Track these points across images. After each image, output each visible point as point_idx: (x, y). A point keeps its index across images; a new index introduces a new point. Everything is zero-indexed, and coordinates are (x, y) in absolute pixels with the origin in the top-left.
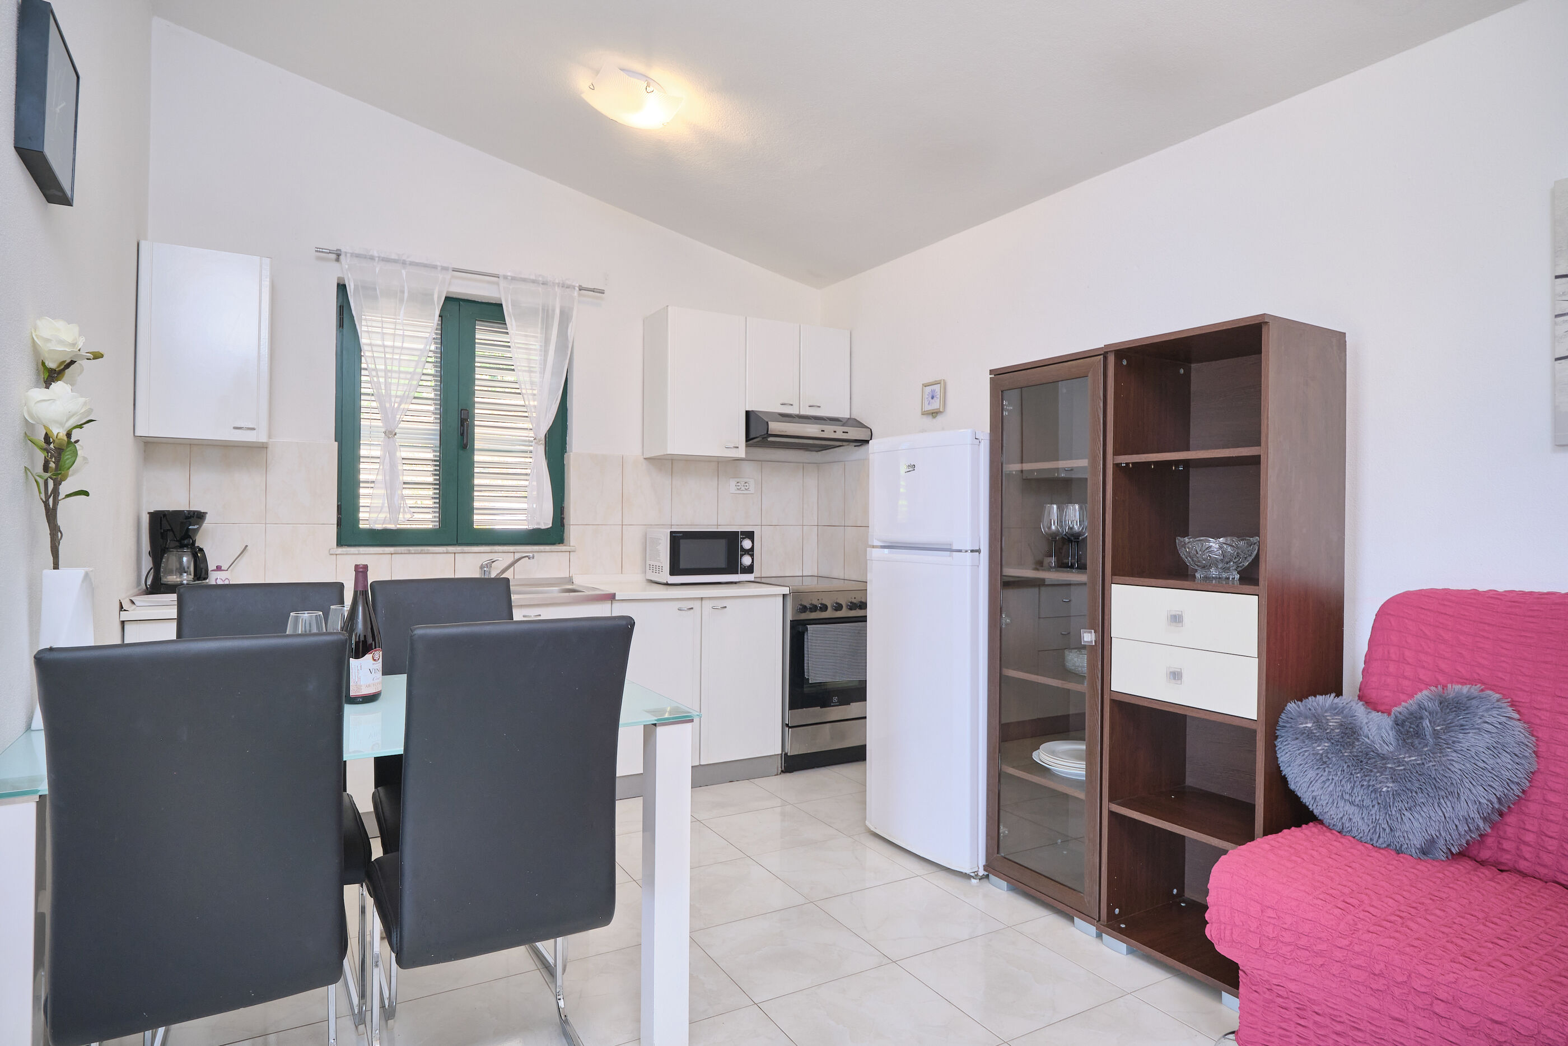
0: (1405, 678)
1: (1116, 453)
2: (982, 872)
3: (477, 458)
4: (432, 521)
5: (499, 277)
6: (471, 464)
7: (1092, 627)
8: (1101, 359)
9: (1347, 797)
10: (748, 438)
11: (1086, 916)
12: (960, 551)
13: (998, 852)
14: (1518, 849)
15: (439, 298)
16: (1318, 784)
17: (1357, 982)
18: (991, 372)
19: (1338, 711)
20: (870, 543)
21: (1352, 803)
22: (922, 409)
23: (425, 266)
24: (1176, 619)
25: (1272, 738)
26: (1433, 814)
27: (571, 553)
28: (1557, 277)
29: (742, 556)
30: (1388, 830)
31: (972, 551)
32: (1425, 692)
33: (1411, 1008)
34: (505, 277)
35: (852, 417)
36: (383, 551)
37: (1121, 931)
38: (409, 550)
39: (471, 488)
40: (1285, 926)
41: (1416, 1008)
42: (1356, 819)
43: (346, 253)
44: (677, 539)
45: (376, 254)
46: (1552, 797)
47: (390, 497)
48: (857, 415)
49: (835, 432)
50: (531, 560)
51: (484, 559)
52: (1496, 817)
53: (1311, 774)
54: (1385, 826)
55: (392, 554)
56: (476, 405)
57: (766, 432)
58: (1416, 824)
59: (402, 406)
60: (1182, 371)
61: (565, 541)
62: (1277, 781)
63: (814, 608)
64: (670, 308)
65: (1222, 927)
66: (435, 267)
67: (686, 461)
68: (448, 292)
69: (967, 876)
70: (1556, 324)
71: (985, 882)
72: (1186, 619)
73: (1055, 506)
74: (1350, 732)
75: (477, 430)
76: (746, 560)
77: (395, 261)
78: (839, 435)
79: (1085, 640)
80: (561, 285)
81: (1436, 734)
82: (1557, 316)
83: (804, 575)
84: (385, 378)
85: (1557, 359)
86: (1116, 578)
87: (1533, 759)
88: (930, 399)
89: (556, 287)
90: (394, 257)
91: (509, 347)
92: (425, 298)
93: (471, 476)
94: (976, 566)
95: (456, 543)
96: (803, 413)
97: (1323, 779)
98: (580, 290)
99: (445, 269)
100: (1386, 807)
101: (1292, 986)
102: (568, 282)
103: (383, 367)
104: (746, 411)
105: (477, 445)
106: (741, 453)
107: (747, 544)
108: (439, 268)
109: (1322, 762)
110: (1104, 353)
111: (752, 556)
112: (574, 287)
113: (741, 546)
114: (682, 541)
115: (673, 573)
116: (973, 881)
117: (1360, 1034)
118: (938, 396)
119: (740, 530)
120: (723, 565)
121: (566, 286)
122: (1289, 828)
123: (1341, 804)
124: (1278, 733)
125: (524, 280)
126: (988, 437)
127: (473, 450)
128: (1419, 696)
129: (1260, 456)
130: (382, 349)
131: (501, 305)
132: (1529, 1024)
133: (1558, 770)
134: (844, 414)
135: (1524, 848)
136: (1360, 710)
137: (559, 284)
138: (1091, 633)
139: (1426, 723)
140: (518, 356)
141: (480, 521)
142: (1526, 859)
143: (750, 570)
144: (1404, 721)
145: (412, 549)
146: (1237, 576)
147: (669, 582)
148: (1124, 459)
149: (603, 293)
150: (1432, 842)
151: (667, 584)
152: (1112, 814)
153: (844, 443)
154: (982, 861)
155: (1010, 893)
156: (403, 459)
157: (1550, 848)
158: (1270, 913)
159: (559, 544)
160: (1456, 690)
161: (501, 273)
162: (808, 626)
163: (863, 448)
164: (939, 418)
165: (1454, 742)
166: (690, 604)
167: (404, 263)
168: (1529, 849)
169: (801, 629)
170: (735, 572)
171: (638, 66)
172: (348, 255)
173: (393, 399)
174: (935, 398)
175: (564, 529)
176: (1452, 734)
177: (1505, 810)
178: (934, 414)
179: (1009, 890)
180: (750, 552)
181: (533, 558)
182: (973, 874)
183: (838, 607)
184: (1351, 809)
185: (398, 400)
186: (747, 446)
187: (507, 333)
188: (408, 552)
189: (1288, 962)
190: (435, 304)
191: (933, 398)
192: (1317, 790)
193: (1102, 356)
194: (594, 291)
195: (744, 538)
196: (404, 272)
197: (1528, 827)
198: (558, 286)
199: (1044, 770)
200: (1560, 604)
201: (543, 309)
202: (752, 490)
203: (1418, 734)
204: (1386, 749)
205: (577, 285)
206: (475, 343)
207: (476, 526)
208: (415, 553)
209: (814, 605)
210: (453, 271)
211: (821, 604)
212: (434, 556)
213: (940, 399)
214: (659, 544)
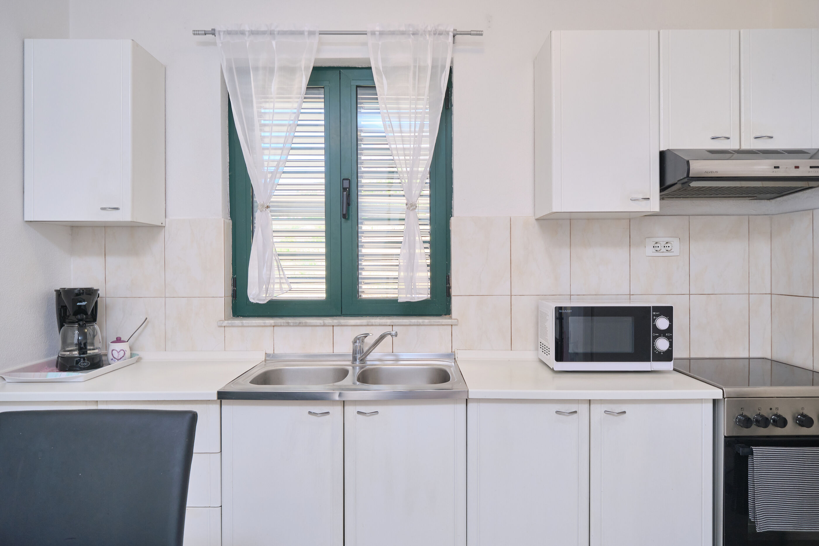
3: (361, 228)
5: (366, 34)
6: (356, 234)
10: (664, 187)
15: (307, 68)
23: (292, 33)
27: (453, 326)
29: (655, 338)
34: (373, 33)
43: (219, 32)
44: (564, 316)
45: (247, 28)
49: (797, 167)
55: (273, 326)
57: (685, 175)
61: (451, 313)
63: (764, 422)
64: (554, 33)
66: (301, 33)
67: (588, 219)
75: (360, 199)
76: (662, 344)
77: (264, 33)
78: (804, 171)
80: (432, 33)
83: (751, 356)
89: (428, 36)
90: (263, 28)
95: (340, 314)
96: (745, 146)
98: (455, 35)
99: (311, 33)
102: (441, 28)
104: (660, 152)
105: (362, 215)
106: (656, 206)
107: (662, 323)
108: (306, 34)
111: (670, 339)
112: (447, 33)
113: (654, 325)
114: (567, 319)
115: (559, 358)
119: (651, 305)
120: (628, 348)
121: (438, 32)
127: (358, 220)
137: (430, 32)
141: (364, 290)
143: (667, 356)
145: (291, 320)
147: (555, 370)
149: (481, 35)
151: (551, 370)
153: (812, 184)
159: (445, 315)
161: (368, 28)
162: (755, 447)
166: (573, 408)
167: (272, 33)
169: (742, 451)
170: (647, 359)
172: (222, 34)
175: (450, 299)
180: (668, 333)
183: (805, 421)
186: (662, 198)
188: (287, 325)
194: (470, 34)
195: (657, 316)
196: (274, 43)
198: (430, 35)
202: (676, 252)
205: (451, 30)
207: (364, 296)
208: (293, 326)
209: (762, 416)
210: (320, 34)
211: (776, 415)
212: (313, 328)
214: (547, 320)
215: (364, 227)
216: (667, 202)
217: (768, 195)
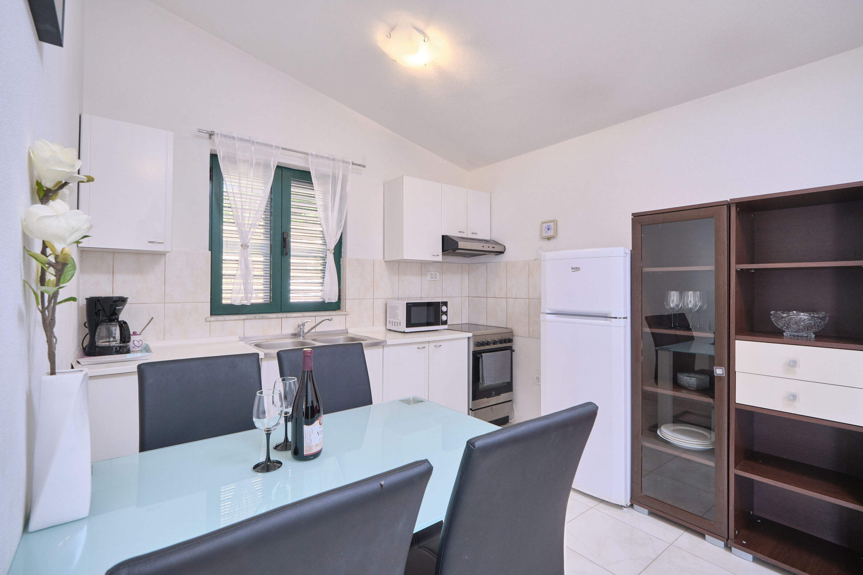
2: (628, 504)
3: (292, 261)
4: (264, 298)
5: (308, 155)
6: (289, 264)
7: (720, 365)
8: (724, 208)
10: (443, 250)
11: (716, 535)
12: (616, 318)
13: (641, 493)
15: (274, 165)
18: (633, 214)
20: (542, 311)
22: (541, 235)
23: (266, 145)
27: (347, 315)
29: (441, 315)
31: (624, 318)
34: (312, 155)
35: (492, 239)
36: (239, 318)
37: (743, 545)
38: (255, 317)
39: (288, 277)
43: (217, 134)
44: (410, 307)
45: (236, 136)
47: (246, 284)
48: (495, 238)
49: (489, 247)
50: (331, 321)
51: (300, 321)
55: (244, 320)
56: (292, 230)
57: (456, 247)
59: (252, 230)
61: (341, 308)
63: (483, 344)
64: (404, 177)
66: (271, 146)
67: (406, 262)
68: (278, 162)
69: (619, 506)
71: (630, 510)
72: (800, 364)
73: (675, 292)
75: (292, 244)
76: (444, 318)
77: (247, 141)
78: (491, 249)
79: (717, 373)
84: (242, 213)
86: (737, 337)
88: (547, 230)
90: (246, 138)
91: (314, 197)
92: (267, 166)
93: (288, 271)
94: (626, 327)
95: (280, 311)
96: (469, 237)
98: (353, 165)
99: (277, 147)
102: (346, 160)
103: (240, 207)
104: (442, 236)
105: (292, 253)
106: (440, 258)
107: (444, 309)
108: (274, 147)
110: (728, 205)
111: (447, 315)
112: (349, 163)
113: (441, 310)
114: (412, 308)
115: (407, 326)
116: (623, 509)
118: (553, 229)
119: (440, 301)
120: (431, 320)
121: (345, 162)
125: (323, 157)
127: (290, 256)
130: (239, 196)
131: (310, 172)
134: (488, 238)
137: (341, 160)
138: (721, 369)
140: (319, 202)
141: (295, 298)
143: (445, 323)
145: (257, 316)
147: (405, 332)
148: (741, 267)
149: (365, 167)
151: (404, 332)
152: (736, 476)
153: (486, 253)
154: (628, 497)
155: (651, 516)
156: (253, 261)
159: (338, 310)
161: (310, 152)
163: (502, 255)
164: (552, 242)
166: (423, 345)
167: (253, 142)
169: (478, 355)
170: (438, 324)
172: (219, 135)
173: (246, 226)
174: (550, 230)
175: (340, 301)
178: (549, 239)
180: (446, 313)
182: (622, 505)
183: (495, 343)
185: (249, 226)
186: (443, 255)
187: (313, 189)
188: (255, 318)
190: (271, 169)
191: (548, 229)
193: (726, 206)
194: (360, 166)
195: (442, 306)
196: (253, 148)
198: (341, 162)
201: (333, 175)
202: (438, 278)
205: (351, 162)
206: (291, 194)
207: (291, 301)
208: (259, 319)
209: (484, 342)
210: (282, 149)
211: (487, 341)
212: (270, 320)
213: (553, 231)
214: (398, 310)
215: (292, 260)
217: (467, 256)
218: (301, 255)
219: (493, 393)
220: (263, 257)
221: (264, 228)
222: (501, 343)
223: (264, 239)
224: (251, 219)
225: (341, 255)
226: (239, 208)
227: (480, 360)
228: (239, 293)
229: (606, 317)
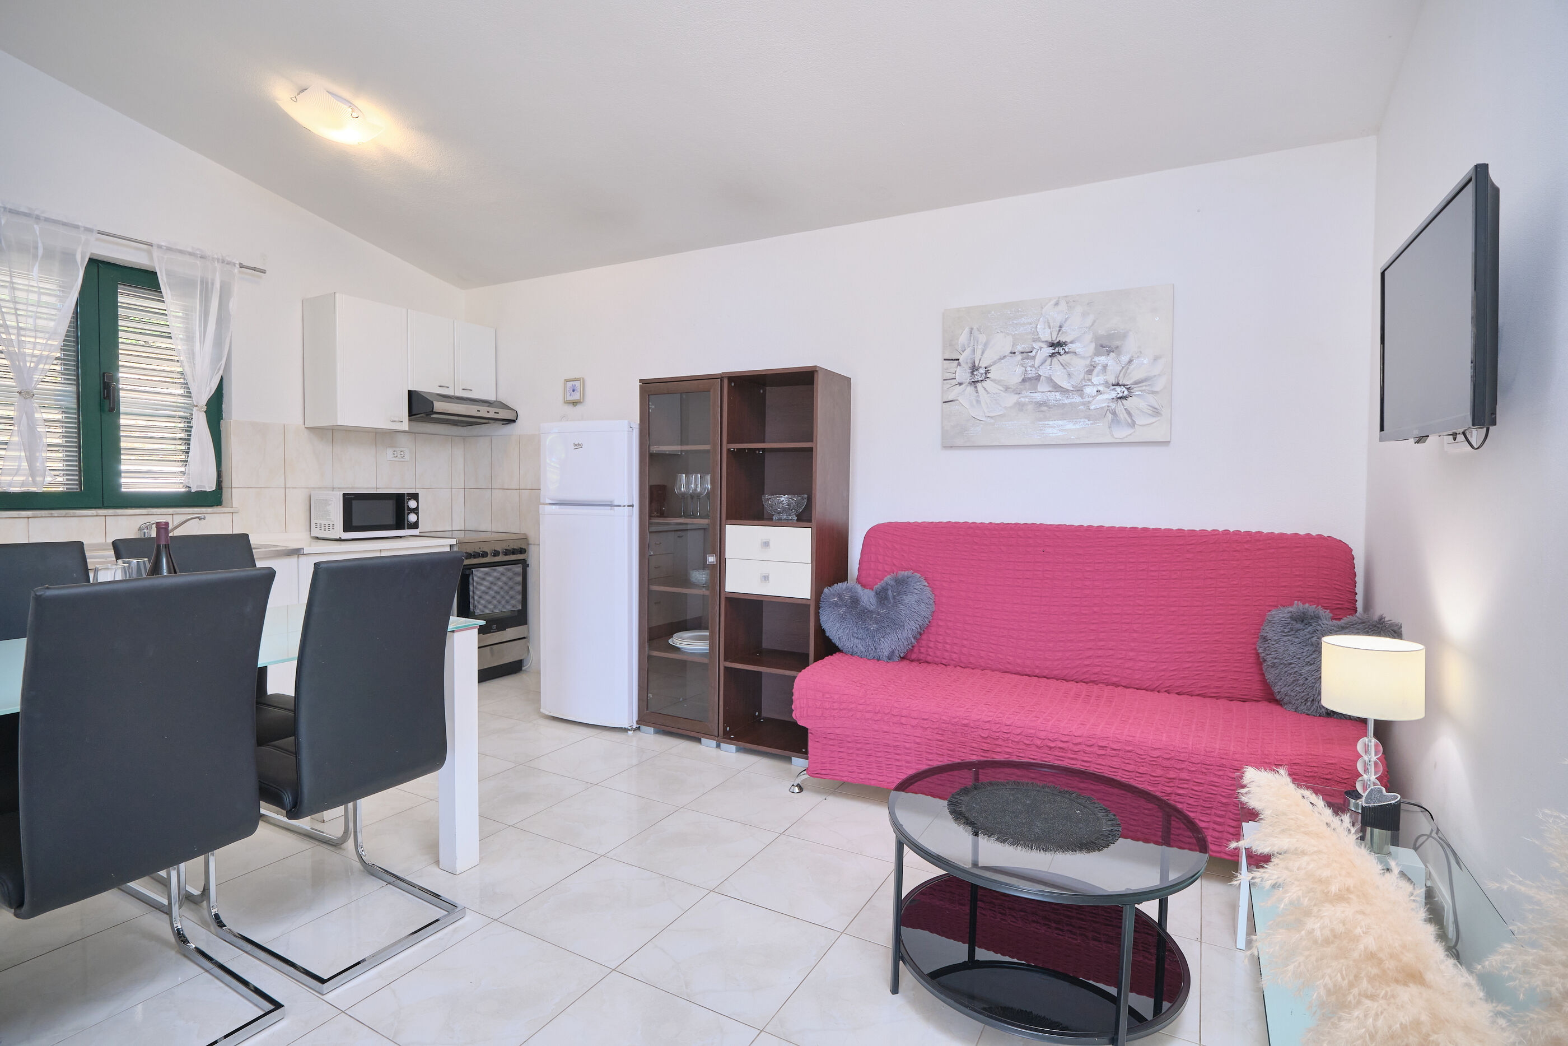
0: (879, 570)
1: (729, 442)
2: (635, 726)
3: (122, 422)
4: (64, 484)
5: (152, 246)
6: (117, 427)
7: (713, 552)
8: (719, 382)
9: (855, 635)
10: (411, 414)
11: (709, 735)
12: (620, 506)
13: (647, 710)
14: (927, 651)
15: (83, 258)
16: (841, 630)
17: (868, 719)
18: (641, 381)
19: (849, 590)
20: (542, 501)
21: (857, 638)
22: (565, 399)
23: (65, 224)
24: (766, 544)
25: (818, 607)
26: (893, 638)
27: (235, 514)
28: (945, 360)
29: (408, 514)
30: (874, 649)
31: (628, 506)
32: (889, 576)
33: (891, 724)
34: (160, 247)
35: (498, 400)
36: (18, 514)
37: (731, 739)
38: (52, 514)
39: (116, 451)
40: (834, 701)
41: (893, 723)
42: (859, 646)
44: (350, 501)
46: (941, 623)
47: (31, 460)
48: (503, 398)
49: (488, 412)
50: (202, 521)
51: (141, 521)
52: (918, 636)
53: (838, 625)
54: (873, 647)
55: (28, 518)
56: (121, 369)
57: (431, 410)
58: (886, 644)
59: (41, 366)
60: (762, 391)
61: (223, 503)
62: (820, 632)
63: (476, 555)
64: (337, 295)
65: (802, 710)
66: (77, 227)
67: (346, 430)
68: (92, 254)
69: (625, 730)
70: (943, 384)
71: (637, 732)
72: (771, 544)
73: (684, 475)
74: (855, 601)
75: (122, 394)
76: (412, 517)
77: (25, 214)
78: (491, 415)
79: (710, 561)
80: (221, 261)
81: (894, 597)
82: (944, 380)
84: (19, 335)
85: (944, 402)
86: (729, 521)
87: (933, 606)
88: (571, 391)
89: (216, 262)
91: (166, 315)
92: (67, 258)
93: (117, 440)
94: (630, 516)
95: (102, 506)
96: (457, 394)
97: (844, 627)
98: (241, 267)
99: (89, 230)
100: (873, 637)
101: (838, 731)
102: (229, 259)
103: (15, 324)
104: (410, 392)
105: (122, 409)
106: (405, 426)
107: (412, 504)
108: (82, 229)
109: (843, 618)
110: (721, 377)
111: (417, 514)
112: (234, 264)
113: (408, 506)
114: (354, 502)
115: (346, 530)
116: (630, 732)
117: (868, 746)
118: (579, 390)
119: (406, 492)
120: (391, 521)
121: (226, 262)
122: (828, 656)
123: (852, 639)
124: (821, 605)
125: (181, 252)
126: (638, 426)
127: (118, 413)
128: (886, 579)
129: (812, 448)
130: (11, 305)
131: (155, 273)
132: (936, 716)
133: (943, 610)
134: (492, 398)
135: (929, 650)
136: (859, 587)
137: (218, 259)
138: (713, 556)
139: (890, 592)
140: (176, 325)
141: (129, 483)
142: (930, 655)
143: (415, 525)
144: (880, 592)
145: (55, 512)
146: (796, 518)
147: (342, 538)
148: (734, 446)
149: (265, 273)
150: (893, 652)
151: (340, 540)
152: (726, 668)
153: (490, 421)
154: (635, 718)
155: (657, 735)
156: (45, 420)
157: (939, 648)
158: (827, 696)
159: (216, 505)
160: (902, 574)
161: (155, 241)
162: (473, 570)
163: (513, 425)
164: (579, 407)
165: (902, 600)
167: (38, 218)
168: (931, 650)
169: (467, 572)
170: (403, 528)
171: (346, 94)
173: (28, 359)
174: (575, 391)
175: (222, 492)
176: (901, 596)
177: (922, 632)
178: (575, 403)
179: (656, 733)
180: (416, 511)
181: (204, 518)
182: (629, 728)
183: (496, 553)
184: (856, 641)
185: (35, 359)
186: (409, 420)
187: (163, 302)
188: (49, 515)
189: (836, 719)
190: (77, 264)
191: (574, 391)
192: (840, 633)
193: (720, 380)
194: (255, 270)
195: (409, 499)
196: (36, 227)
197: (931, 639)
198: (218, 262)
199: (677, 649)
200: (945, 527)
201: (202, 282)
202: (407, 457)
203: (886, 598)
204: (872, 608)
205: (238, 262)
206: (117, 307)
207: (122, 490)
209: (476, 552)
210: (99, 233)
211: (483, 552)
213: (578, 394)
214: (330, 504)
215: (124, 421)
216: (414, 424)
217: (462, 424)
218: (139, 413)
219: (494, 627)
220: (62, 413)
221: (62, 363)
222: (506, 554)
223: (63, 382)
224: (38, 347)
225: (221, 415)
226: (13, 327)
227: (471, 578)
228: (16, 475)
229: (612, 506)
